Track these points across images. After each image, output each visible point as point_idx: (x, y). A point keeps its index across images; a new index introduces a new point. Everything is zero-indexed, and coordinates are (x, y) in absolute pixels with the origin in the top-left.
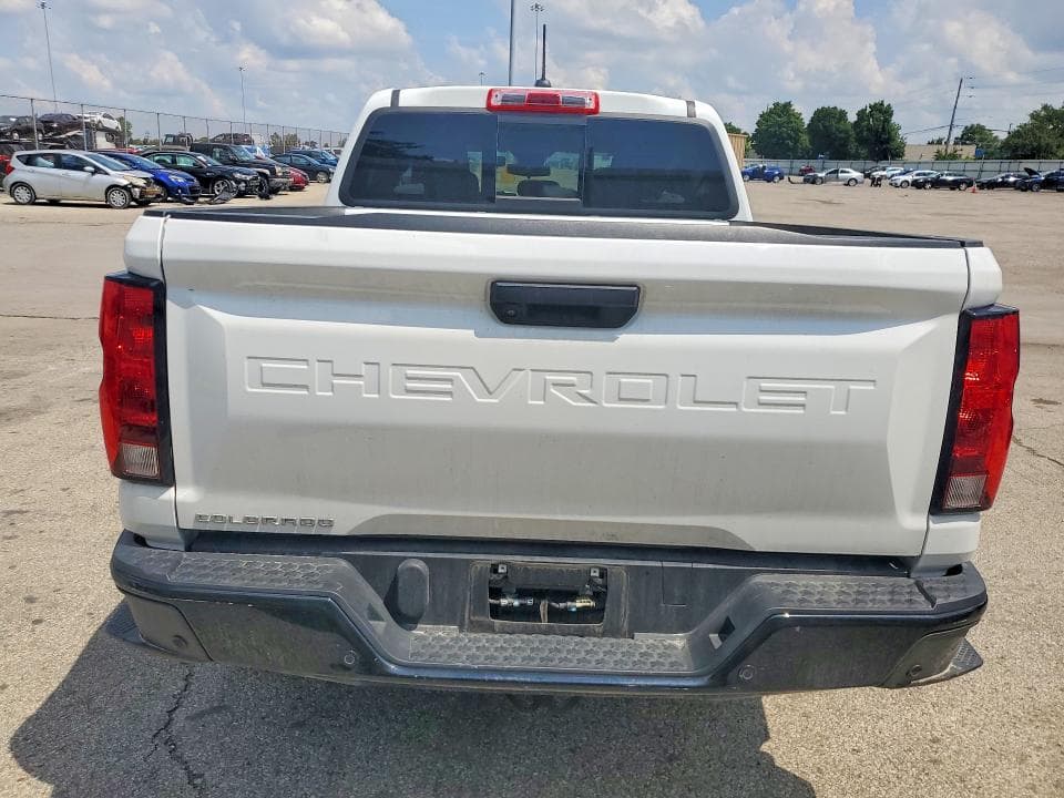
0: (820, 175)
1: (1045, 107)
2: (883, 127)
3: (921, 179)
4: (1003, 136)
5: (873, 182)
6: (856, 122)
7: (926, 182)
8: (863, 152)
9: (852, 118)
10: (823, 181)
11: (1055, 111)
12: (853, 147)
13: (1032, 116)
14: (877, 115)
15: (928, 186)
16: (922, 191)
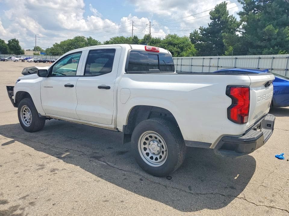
0: (6, 59)
1: (56, 43)
2: (17, 46)
3: (36, 60)
4: (45, 49)
5: (22, 61)
6: (8, 44)
7: (37, 61)
8: (12, 52)
9: (7, 42)
10: (7, 60)
11: (58, 44)
12: (9, 51)
13: (54, 45)
14: (14, 42)
15: (38, 62)
16: (36, 63)
